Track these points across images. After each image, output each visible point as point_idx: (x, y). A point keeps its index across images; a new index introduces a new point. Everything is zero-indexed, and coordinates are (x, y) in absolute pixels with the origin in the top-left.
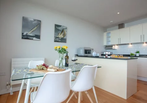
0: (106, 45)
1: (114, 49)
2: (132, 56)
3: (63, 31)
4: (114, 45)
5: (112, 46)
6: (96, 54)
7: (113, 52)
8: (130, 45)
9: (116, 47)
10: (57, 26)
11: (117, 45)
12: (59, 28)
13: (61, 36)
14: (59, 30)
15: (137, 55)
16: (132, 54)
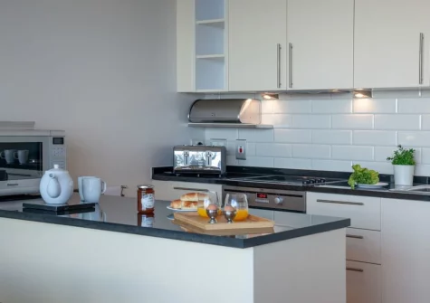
0: (193, 90)
1: (253, 127)
2: (363, 187)
4: (257, 95)
5: (235, 102)
6: (66, 186)
7: (249, 149)
8: (362, 103)
9: (270, 112)
11: (275, 95)
15: (403, 177)
16: (364, 176)
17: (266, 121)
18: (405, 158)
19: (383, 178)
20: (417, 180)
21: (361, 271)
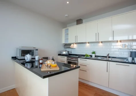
0: (64, 43)
1: (72, 48)
4: (73, 44)
5: (70, 45)
8: (88, 45)
11: (76, 43)
15: (93, 55)
16: (87, 56)
17: (74, 47)
18: (94, 53)
19: (90, 56)
20: (96, 56)
21: (86, 71)
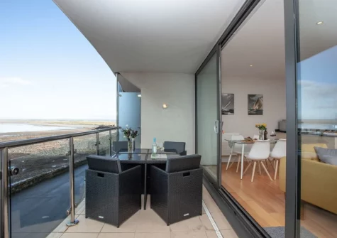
3: (258, 101)
10: (250, 96)
12: (254, 98)
13: (256, 107)
14: (253, 101)
